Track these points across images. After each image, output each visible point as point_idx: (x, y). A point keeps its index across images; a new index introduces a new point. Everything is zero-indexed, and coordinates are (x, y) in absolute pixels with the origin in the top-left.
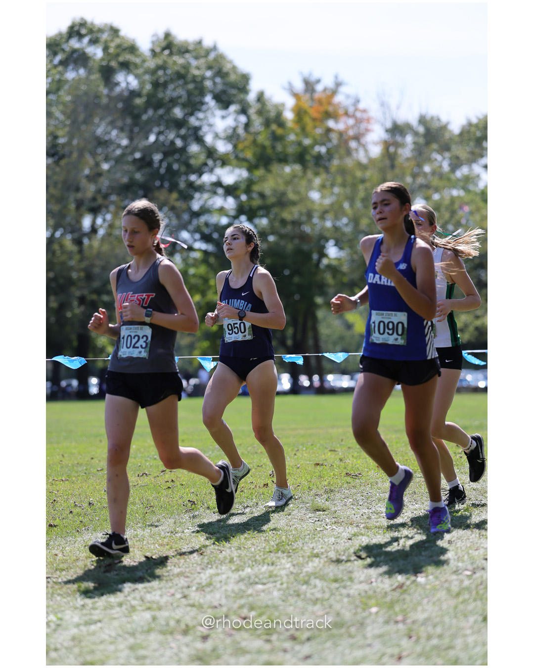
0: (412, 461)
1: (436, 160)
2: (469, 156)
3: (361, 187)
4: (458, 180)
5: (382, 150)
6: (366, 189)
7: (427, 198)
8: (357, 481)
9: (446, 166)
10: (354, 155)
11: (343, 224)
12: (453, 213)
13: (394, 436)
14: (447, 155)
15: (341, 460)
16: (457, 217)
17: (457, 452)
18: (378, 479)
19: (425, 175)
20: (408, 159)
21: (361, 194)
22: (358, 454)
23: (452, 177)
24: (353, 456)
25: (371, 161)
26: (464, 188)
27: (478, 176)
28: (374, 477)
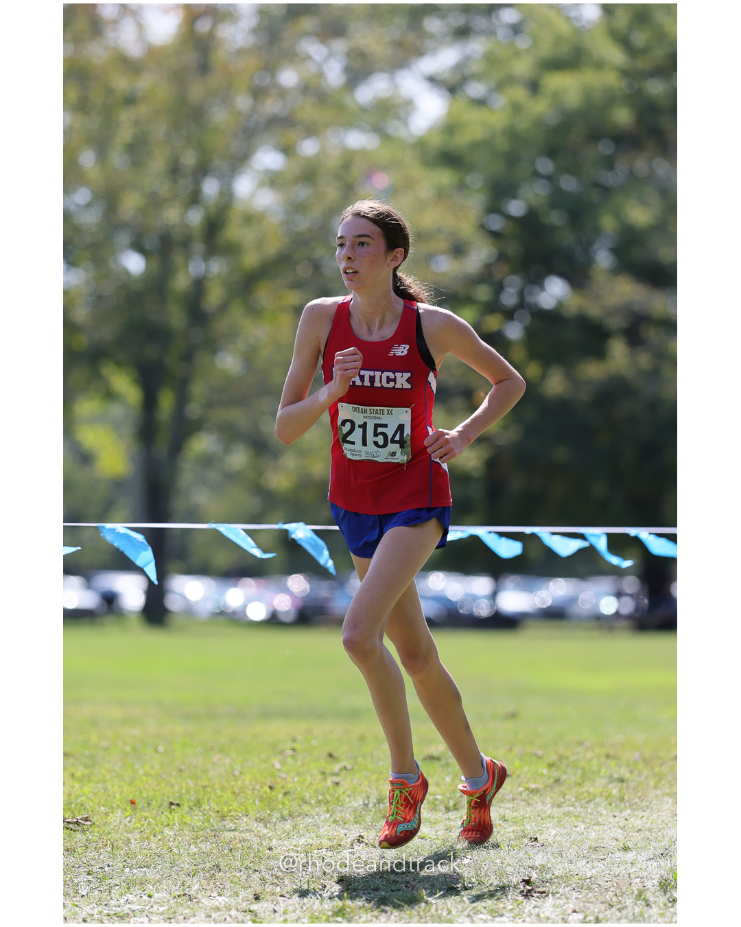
0: (218, 791)
1: (309, 57)
2: (389, 52)
4: (363, 110)
5: (181, 26)
6: (137, 122)
7: (287, 150)
8: (79, 836)
9: (334, 74)
10: (110, 35)
11: (78, 205)
12: (348, 189)
13: (179, 729)
14: (340, 45)
17: (328, 771)
18: (132, 832)
19: (283, 93)
20: (240, 52)
21: (125, 134)
22: (86, 771)
23: (347, 100)
24: (73, 775)
25: (153, 53)
26: (378, 130)
27: (409, 104)
28: (122, 826)
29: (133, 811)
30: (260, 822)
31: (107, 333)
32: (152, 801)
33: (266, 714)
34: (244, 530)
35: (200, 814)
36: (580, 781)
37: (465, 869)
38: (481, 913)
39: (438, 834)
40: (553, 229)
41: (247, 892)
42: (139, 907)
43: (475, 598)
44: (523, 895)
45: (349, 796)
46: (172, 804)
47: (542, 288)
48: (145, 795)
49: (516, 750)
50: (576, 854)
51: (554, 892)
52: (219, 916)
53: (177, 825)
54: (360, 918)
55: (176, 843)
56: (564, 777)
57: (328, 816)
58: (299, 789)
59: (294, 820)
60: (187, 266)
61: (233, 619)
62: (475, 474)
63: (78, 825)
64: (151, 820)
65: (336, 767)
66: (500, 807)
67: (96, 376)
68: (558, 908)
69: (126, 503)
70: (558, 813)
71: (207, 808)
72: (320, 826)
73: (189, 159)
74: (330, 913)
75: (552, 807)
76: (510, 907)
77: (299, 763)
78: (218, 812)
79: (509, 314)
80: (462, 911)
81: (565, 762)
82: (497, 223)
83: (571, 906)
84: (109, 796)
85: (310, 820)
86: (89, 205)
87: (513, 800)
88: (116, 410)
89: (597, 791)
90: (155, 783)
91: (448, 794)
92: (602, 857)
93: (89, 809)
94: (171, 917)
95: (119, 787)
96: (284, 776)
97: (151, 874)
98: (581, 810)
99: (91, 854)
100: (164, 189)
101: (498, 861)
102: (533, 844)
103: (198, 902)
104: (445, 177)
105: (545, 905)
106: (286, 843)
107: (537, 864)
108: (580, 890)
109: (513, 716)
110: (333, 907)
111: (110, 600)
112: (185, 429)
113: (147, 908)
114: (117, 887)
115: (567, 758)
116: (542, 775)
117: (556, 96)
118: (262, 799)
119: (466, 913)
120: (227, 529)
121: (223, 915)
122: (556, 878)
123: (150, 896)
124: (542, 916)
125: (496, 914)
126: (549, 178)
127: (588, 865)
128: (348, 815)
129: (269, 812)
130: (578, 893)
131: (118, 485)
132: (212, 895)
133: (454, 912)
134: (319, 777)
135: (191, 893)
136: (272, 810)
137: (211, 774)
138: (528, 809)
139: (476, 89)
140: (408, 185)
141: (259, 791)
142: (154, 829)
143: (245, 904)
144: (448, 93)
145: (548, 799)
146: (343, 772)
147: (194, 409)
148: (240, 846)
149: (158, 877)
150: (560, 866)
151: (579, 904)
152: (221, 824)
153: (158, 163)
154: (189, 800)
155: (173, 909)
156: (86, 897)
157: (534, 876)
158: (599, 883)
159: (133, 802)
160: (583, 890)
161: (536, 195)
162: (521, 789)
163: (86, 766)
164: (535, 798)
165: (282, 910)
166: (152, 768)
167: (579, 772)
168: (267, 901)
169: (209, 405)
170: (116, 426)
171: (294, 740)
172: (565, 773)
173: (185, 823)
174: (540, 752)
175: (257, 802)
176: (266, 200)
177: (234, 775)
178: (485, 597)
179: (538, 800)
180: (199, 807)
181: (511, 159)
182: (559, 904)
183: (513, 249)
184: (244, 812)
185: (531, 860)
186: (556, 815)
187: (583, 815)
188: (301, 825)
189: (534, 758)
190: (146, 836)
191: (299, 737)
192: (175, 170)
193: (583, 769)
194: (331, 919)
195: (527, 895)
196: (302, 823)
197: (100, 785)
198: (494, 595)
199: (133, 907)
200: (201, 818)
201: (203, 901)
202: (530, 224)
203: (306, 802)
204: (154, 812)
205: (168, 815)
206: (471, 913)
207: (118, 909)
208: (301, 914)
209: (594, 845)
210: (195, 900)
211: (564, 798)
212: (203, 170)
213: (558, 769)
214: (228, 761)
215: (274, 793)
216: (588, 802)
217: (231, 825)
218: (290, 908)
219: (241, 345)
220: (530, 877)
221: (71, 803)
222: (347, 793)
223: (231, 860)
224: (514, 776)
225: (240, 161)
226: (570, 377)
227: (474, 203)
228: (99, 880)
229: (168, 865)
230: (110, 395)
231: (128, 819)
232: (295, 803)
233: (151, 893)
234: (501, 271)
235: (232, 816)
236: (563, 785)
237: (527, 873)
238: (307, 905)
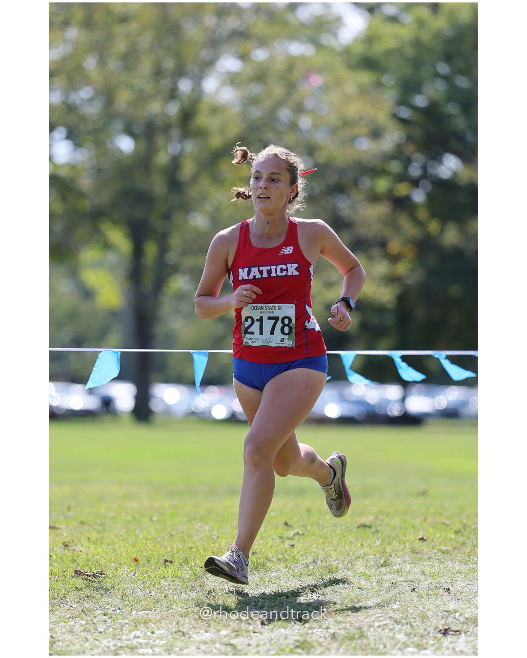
0: (202, 552)
3: (119, 30)
4: (303, 25)
6: (128, 36)
7: (244, 57)
8: (96, 585)
11: (84, 99)
12: (291, 86)
13: (167, 503)
15: (66, 546)
16: (296, 96)
17: (284, 536)
18: (136, 583)
19: (240, 12)
21: (121, 45)
22: (99, 536)
23: (291, 18)
24: (89, 538)
26: (315, 42)
27: (338, 20)
28: (128, 578)
29: (136, 566)
31: (105, 198)
32: (150, 559)
35: (188, 569)
37: (395, 612)
39: (372, 585)
40: (450, 116)
42: (144, 641)
43: (388, 402)
44: (442, 634)
45: (302, 555)
46: (166, 561)
47: (441, 162)
48: (145, 554)
49: (428, 521)
51: (465, 631)
52: (207, 648)
53: (171, 577)
54: (316, 650)
55: (171, 591)
56: (468, 541)
58: (264, 550)
60: (167, 147)
61: (201, 418)
62: (389, 306)
63: (95, 577)
64: (150, 574)
65: (291, 533)
66: (419, 565)
67: (97, 231)
68: (469, 643)
69: (119, 329)
70: (465, 569)
71: (194, 564)
73: (169, 64)
74: (293, 647)
75: (460, 565)
76: (431, 642)
79: (415, 183)
81: (468, 529)
82: (405, 113)
84: (117, 554)
86: (91, 99)
87: (430, 559)
88: (111, 257)
90: (153, 545)
91: (379, 554)
93: (103, 565)
94: (169, 648)
95: (125, 548)
97: (152, 615)
99: (106, 600)
100: (149, 87)
101: (420, 607)
102: (446, 593)
103: (190, 637)
104: (366, 77)
105: (458, 641)
107: (450, 608)
109: (424, 493)
111: (107, 403)
112: (165, 271)
113: (151, 641)
114: (127, 626)
115: (470, 527)
116: (451, 539)
121: (209, 647)
122: (467, 619)
123: (153, 633)
124: (457, 649)
125: (421, 648)
126: (446, 78)
131: (115, 315)
132: (200, 631)
133: (388, 646)
134: (278, 540)
135: (184, 630)
137: (195, 538)
138: (441, 566)
139: (390, 9)
140: (337, 83)
142: (153, 581)
144: (367, 12)
146: (297, 537)
147: (172, 257)
148: (220, 594)
149: (159, 617)
150: (469, 611)
153: (146, 66)
154: (179, 558)
155: (171, 643)
156: (103, 633)
159: (136, 560)
161: (436, 90)
162: (435, 550)
163: (98, 532)
164: (446, 557)
165: (255, 644)
166: (150, 534)
168: (243, 636)
169: (184, 253)
170: (112, 269)
172: (469, 538)
173: (177, 576)
174: (448, 522)
176: (228, 96)
177: (213, 539)
178: (397, 401)
179: (448, 559)
180: (187, 564)
181: (416, 63)
182: (470, 641)
183: (417, 132)
185: (445, 606)
186: (464, 571)
189: (444, 527)
190: (147, 586)
192: (158, 73)
194: (294, 650)
195: (445, 633)
197: (110, 547)
198: (403, 400)
199: (140, 641)
200: (189, 572)
201: (193, 636)
202: (432, 113)
203: (269, 560)
204: (153, 568)
205: (164, 570)
206: (402, 648)
207: (128, 642)
208: (270, 647)
210: (187, 636)
211: (469, 558)
212: (180, 72)
213: (463, 535)
214: (207, 528)
219: (208, 207)
221: (89, 560)
222: (300, 553)
224: (429, 540)
225: (208, 65)
226: (463, 231)
227: (389, 97)
228: (113, 620)
229: (165, 608)
230: (107, 246)
231: (133, 573)
232: (261, 561)
233: (154, 630)
234: (410, 149)
236: (467, 548)
237: (443, 616)
238: (274, 640)
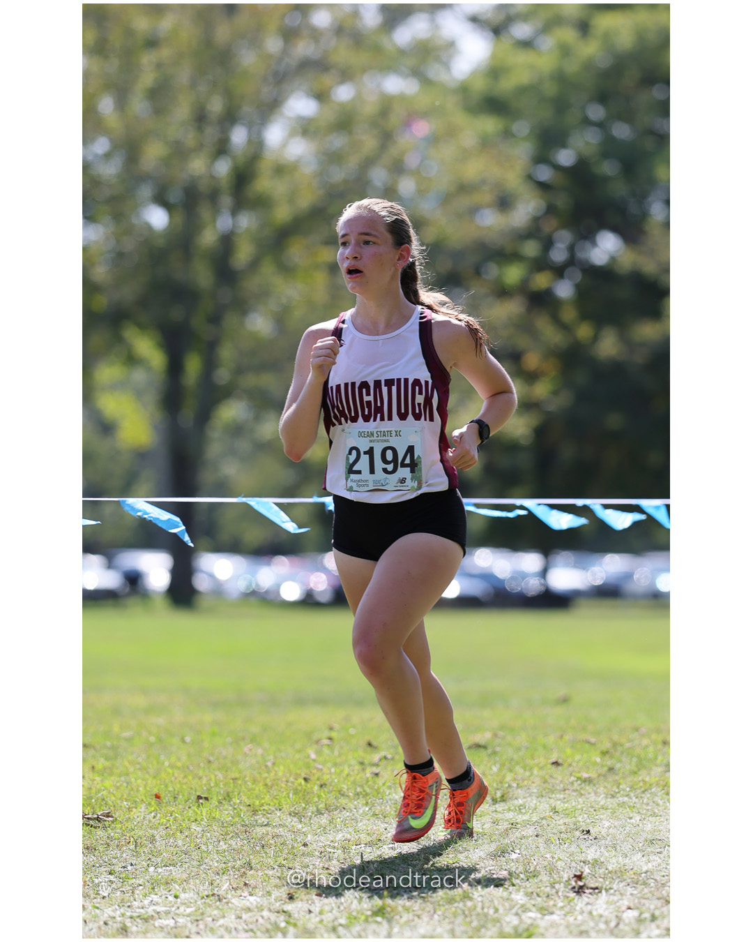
0: (250, 784)
3: (147, 60)
4: (402, 52)
6: (159, 66)
7: (321, 96)
8: (100, 832)
11: (96, 156)
12: (387, 138)
13: (208, 717)
16: (393, 151)
17: (366, 762)
18: (157, 829)
19: (316, 34)
21: (147, 79)
22: (107, 764)
23: (384, 41)
24: (93, 767)
26: (417, 73)
27: (451, 45)
28: (146, 822)
29: (157, 805)
30: (295, 816)
31: (129, 293)
32: (178, 794)
33: (301, 701)
34: (275, 504)
35: (230, 808)
36: (636, 769)
37: (513, 864)
38: (530, 911)
39: (484, 827)
40: (606, 179)
41: (281, 891)
42: (164, 909)
43: (523, 575)
44: (575, 892)
45: (390, 788)
46: (199, 797)
47: (594, 244)
48: (171, 789)
49: (566, 738)
50: (631, 847)
51: (608, 888)
52: (251, 917)
53: (206, 820)
54: (401, 917)
55: (204, 839)
56: (618, 766)
57: (367, 809)
58: (336, 780)
59: (331, 814)
60: (214, 221)
61: (265, 600)
62: (524, 442)
63: (99, 821)
64: (177, 815)
65: (376, 757)
66: (550, 798)
67: (118, 339)
68: (611, 904)
69: (150, 476)
70: (612, 804)
71: (238, 801)
72: (359, 820)
73: (216, 106)
74: (369, 913)
75: (606, 798)
76: (561, 904)
77: (336, 753)
78: (249, 805)
79: (560, 272)
80: (510, 909)
81: (619, 749)
82: (545, 174)
83: (626, 903)
84: (132, 789)
85: (348, 814)
86: (108, 156)
87: (565, 790)
88: (139, 376)
89: (653, 780)
90: (182, 776)
91: (495, 785)
92: (659, 850)
93: (111, 804)
94: (198, 918)
95: (143, 780)
96: (320, 767)
97: (177, 873)
98: (637, 800)
99: (114, 852)
100: (190, 138)
101: (548, 856)
102: (586, 837)
103: (227, 903)
104: (490, 124)
105: (598, 902)
106: (322, 838)
107: (589, 858)
108: (635, 885)
109: (565, 700)
110: (372, 906)
111: (134, 580)
112: (213, 395)
113: (173, 909)
114: (141, 888)
115: (622, 745)
116: (596, 764)
117: (607, 37)
118: (296, 792)
119: (514, 911)
120: (258, 503)
121: (254, 916)
122: (610, 872)
123: (176, 897)
124: (595, 913)
125: (546, 912)
126: (601, 125)
127: (644, 859)
128: (388, 807)
129: (304, 805)
130: (633, 888)
131: (142, 456)
132: (243, 894)
133: (501, 911)
134: (357, 767)
135: (220, 893)
136: (307, 803)
137: (241, 766)
138: (580, 800)
139: (522, 30)
140: (451, 133)
141: (293, 783)
142: (181, 825)
143: (278, 904)
144: (492, 34)
145: (601, 790)
146: (384, 762)
147: (223, 375)
148: (273, 842)
149: (185, 876)
150: (614, 860)
151: (634, 900)
152: (252, 819)
153: (182, 110)
154: (218, 793)
155: (201, 911)
156: (107, 898)
157: (587, 870)
158: (655, 877)
159: (157, 797)
160: (638, 886)
161: (587, 143)
162: (573, 778)
163: (107, 759)
164: (587, 788)
165: (318, 910)
166: (179, 759)
167: (634, 760)
168: (302, 900)
169: (239, 371)
170: (139, 394)
171: (331, 729)
172: (620, 761)
173: (214, 818)
174: (593, 740)
175: (291, 795)
176: (299, 149)
177: (266, 766)
178: (535, 575)
179: (590, 790)
180: (229, 801)
181: (560, 105)
182: (613, 901)
183: (562, 201)
184: (277, 805)
185: (583, 854)
186: (610, 806)
187: (638, 806)
188: (339, 819)
189: (587, 746)
190: (172, 832)
191: (336, 726)
192: (200, 118)
193: (639, 757)
194: (370, 919)
195: (579, 891)
196: (340, 817)
197: (123, 779)
198: (544, 573)
199: (159, 909)
200: (231, 813)
201: (233, 901)
202: (580, 174)
203: (343, 795)
204: (181, 807)
205: (196, 809)
206: (520, 912)
207: (142, 911)
208: (338, 914)
209: (650, 837)
210: (224, 900)
211: (618, 787)
212: (230, 118)
213: (612, 757)
214: (260, 751)
215: (309, 785)
216: (643, 792)
217: (263, 819)
218: (327, 908)
219: (273, 305)
220: (582, 873)
221: (91, 798)
222: (387, 784)
223: (263, 857)
224: (566, 765)
225: (270, 108)
226: (624, 338)
227: (522, 152)
228: (121, 880)
229: (195, 863)
230: (132, 360)
231: (153, 814)
232: (332, 796)
233: (178, 893)
234: (549, 226)
235: (264, 810)
236: (617, 774)
237: (578, 868)
238: (345, 904)
